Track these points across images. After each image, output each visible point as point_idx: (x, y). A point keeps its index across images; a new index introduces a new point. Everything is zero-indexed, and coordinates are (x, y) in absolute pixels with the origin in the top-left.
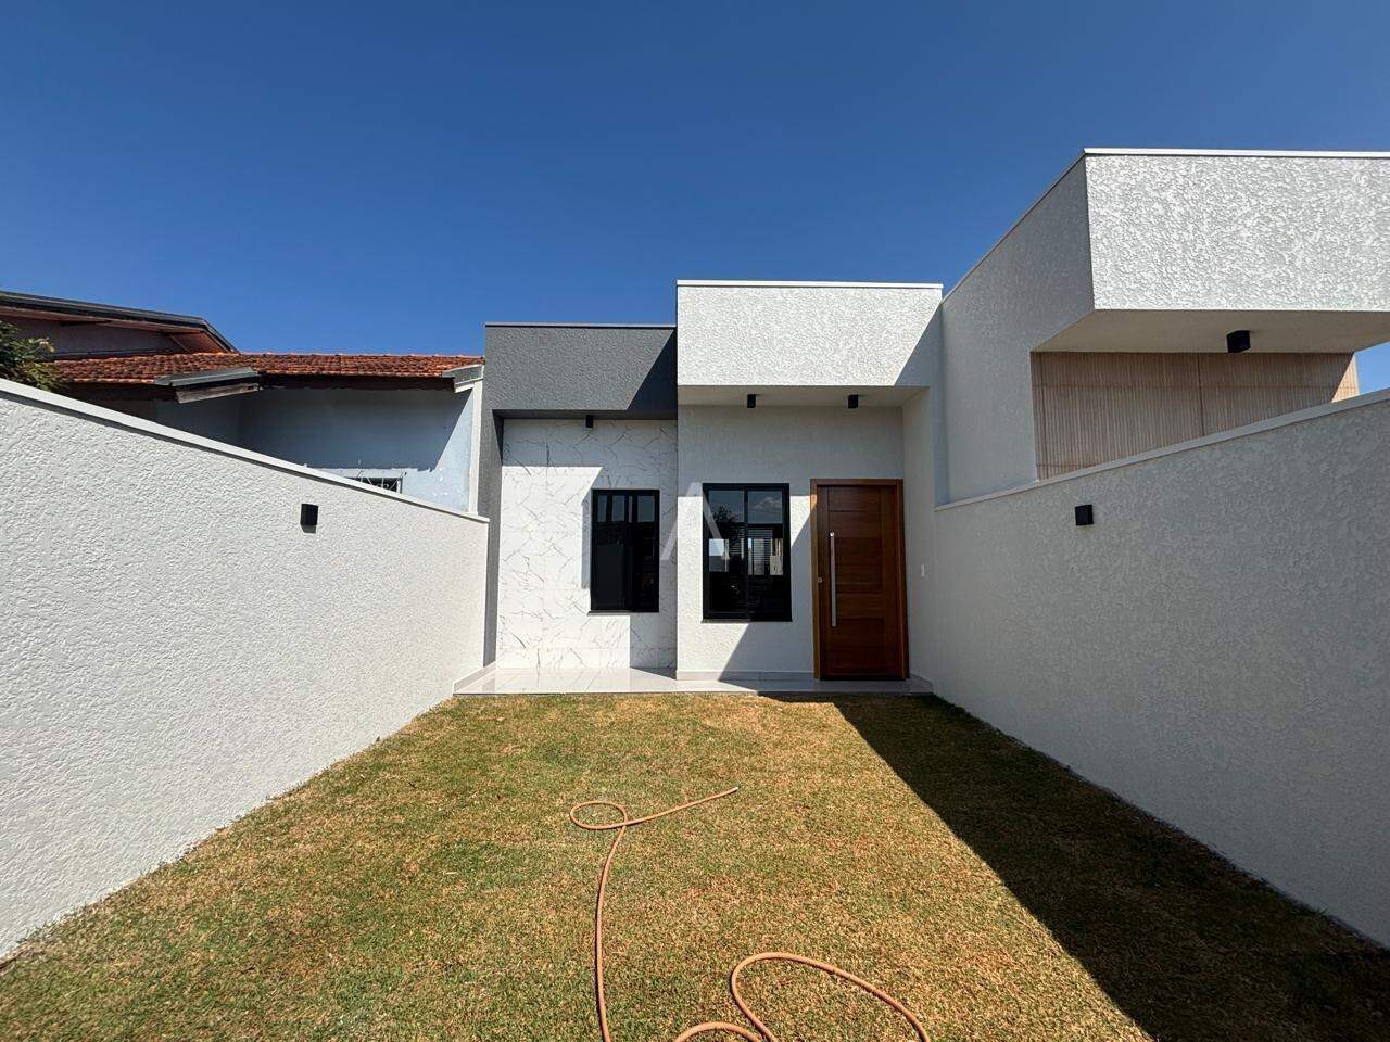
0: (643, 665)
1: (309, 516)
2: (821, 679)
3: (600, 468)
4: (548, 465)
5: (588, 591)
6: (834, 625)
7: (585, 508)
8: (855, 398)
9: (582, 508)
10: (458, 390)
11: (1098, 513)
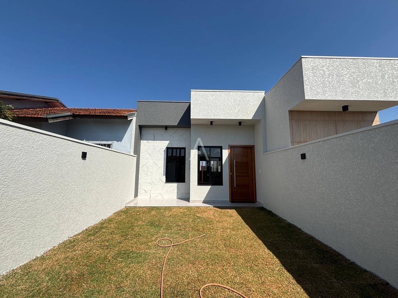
0: (181, 198)
1: (84, 155)
2: (231, 203)
3: (169, 141)
4: (154, 140)
5: (165, 176)
6: (235, 186)
7: (165, 152)
8: (240, 123)
9: (164, 153)
10: (129, 119)
11: (307, 156)
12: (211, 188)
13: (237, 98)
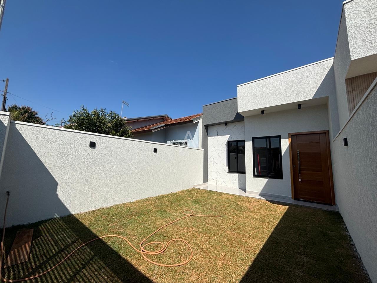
1: (155, 150)
2: (294, 200)
3: (229, 136)
4: (217, 136)
5: (227, 167)
6: (300, 182)
9: (225, 146)
10: (194, 122)
12: (268, 181)
13: (289, 78)
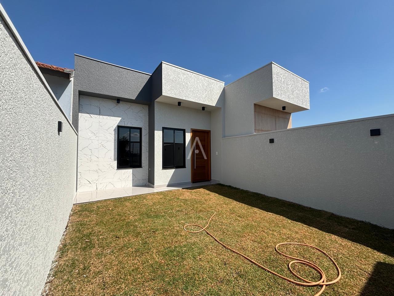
0: (138, 185)
3: (121, 118)
4: (100, 115)
5: (116, 162)
6: (195, 168)
8: (204, 108)
10: (70, 79)
11: (275, 140)
12: (174, 172)
